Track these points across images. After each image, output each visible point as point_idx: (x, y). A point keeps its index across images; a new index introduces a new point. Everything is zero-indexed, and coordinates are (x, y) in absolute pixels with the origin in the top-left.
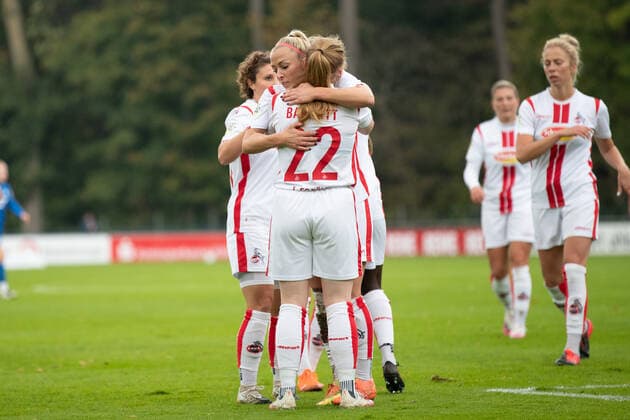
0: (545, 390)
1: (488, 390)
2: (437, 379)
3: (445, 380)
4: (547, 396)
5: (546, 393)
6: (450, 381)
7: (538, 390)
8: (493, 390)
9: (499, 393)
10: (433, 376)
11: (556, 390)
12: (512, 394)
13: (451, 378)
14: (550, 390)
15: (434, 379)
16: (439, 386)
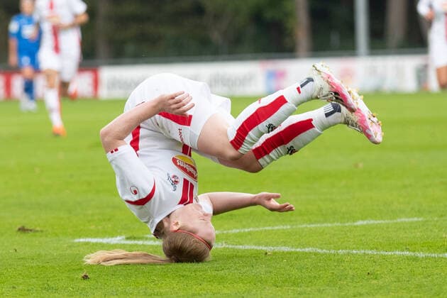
0: (135, 238)
1: (77, 240)
2: (23, 230)
3: (31, 230)
4: (136, 245)
5: (136, 242)
6: (37, 231)
7: (127, 239)
8: (82, 240)
9: (87, 244)
10: (19, 226)
11: (147, 239)
12: (100, 244)
13: (38, 229)
14: (139, 239)
15: (19, 229)
16: (25, 237)
